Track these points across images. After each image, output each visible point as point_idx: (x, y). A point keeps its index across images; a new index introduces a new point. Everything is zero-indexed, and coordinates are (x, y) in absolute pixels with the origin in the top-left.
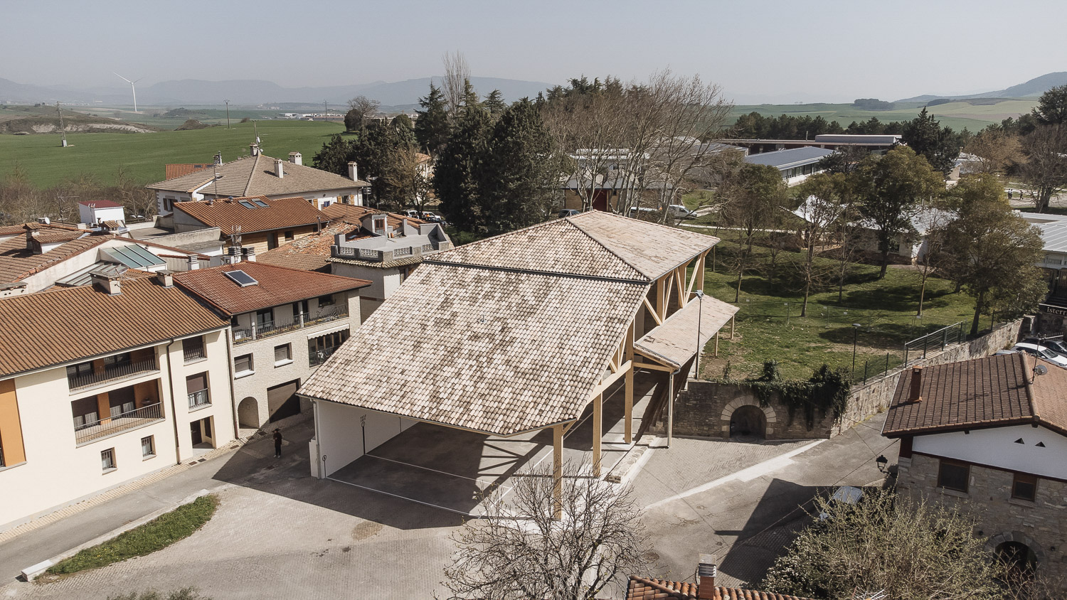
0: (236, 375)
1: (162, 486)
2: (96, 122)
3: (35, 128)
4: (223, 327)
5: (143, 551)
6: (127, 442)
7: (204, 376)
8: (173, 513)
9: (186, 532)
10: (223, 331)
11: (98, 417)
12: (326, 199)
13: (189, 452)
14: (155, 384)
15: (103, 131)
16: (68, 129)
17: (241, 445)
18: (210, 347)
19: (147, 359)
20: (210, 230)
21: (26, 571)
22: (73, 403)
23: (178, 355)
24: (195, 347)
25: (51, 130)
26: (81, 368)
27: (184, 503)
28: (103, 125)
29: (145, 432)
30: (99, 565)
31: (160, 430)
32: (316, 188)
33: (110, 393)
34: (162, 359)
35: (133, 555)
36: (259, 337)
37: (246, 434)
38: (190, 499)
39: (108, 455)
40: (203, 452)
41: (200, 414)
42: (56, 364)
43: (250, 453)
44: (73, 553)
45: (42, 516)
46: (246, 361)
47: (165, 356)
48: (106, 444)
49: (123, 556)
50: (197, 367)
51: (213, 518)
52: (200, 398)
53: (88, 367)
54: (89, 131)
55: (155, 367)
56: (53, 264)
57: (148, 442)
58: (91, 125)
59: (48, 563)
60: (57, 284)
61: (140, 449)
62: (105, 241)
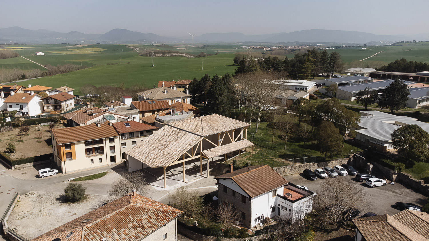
0: (121, 147)
1: (101, 169)
2: (174, 53)
3: (156, 55)
4: (118, 136)
5: (89, 180)
6: (96, 158)
7: (114, 146)
8: (98, 174)
9: (98, 178)
10: (119, 137)
11: (92, 152)
12: (178, 100)
13: (109, 162)
14: (103, 147)
15: (175, 56)
16: (166, 55)
17: (121, 163)
18: (115, 140)
19: (101, 142)
20: (136, 110)
21: (69, 179)
22: (85, 149)
23: (108, 141)
24: (112, 140)
25: (161, 55)
26: (89, 142)
27: (101, 172)
28: (176, 54)
29: (100, 157)
30: (81, 180)
31: (103, 157)
32: (174, 97)
33: (95, 148)
34: (104, 142)
35: (87, 180)
36: (128, 139)
37: (123, 160)
38: (103, 172)
39: (92, 160)
40: (113, 163)
41: (113, 155)
42: (82, 141)
43: (121, 165)
44: (78, 178)
45: (79, 170)
46: (124, 144)
47: (105, 141)
48: (92, 158)
49: (85, 180)
50: (112, 144)
51: (104, 176)
52: (113, 151)
53: (91, 142)
54: (171, 56)
55: (103, 143)
56: (94, 118)
57: (101, 159)
58: (172, 54)
59: (74, 178)
60: (94, 123)
61: (99, 161)
62: (105, 114)
